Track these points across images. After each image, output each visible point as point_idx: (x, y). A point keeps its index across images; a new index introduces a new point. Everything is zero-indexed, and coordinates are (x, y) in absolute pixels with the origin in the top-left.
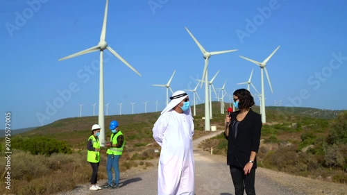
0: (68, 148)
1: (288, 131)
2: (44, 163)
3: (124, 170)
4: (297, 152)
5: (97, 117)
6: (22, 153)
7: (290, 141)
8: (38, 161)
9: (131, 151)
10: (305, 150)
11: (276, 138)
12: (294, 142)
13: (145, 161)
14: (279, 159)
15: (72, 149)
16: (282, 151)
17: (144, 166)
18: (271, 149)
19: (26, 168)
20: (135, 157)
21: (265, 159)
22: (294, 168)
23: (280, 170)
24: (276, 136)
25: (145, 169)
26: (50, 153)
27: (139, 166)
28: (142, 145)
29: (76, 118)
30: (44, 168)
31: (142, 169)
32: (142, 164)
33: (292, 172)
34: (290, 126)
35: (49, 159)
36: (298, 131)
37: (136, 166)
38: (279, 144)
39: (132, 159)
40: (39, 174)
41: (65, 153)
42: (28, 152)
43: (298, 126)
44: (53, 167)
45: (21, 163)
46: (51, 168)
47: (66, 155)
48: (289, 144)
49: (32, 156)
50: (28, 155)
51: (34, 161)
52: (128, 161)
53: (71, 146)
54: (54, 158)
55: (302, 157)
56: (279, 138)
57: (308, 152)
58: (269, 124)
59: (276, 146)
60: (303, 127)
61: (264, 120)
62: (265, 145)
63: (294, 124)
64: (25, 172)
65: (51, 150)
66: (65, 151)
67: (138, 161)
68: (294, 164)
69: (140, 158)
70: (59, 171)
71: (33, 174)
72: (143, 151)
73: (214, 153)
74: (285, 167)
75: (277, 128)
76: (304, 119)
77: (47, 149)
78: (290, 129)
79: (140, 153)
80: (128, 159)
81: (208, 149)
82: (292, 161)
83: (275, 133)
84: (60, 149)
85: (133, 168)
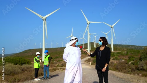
0: (29, 62)
1: (123, 55)
2: (19, 68)
3: (53, 72)
4: (127, 64)
5: (42, 49)
6: (10, 64)
7: (124, 59)
8: (17, 67)
9: (56, 63)
10: (130, 63)
11: (118, 58)
12: (125, 60)
13: (62, 68)
14: (119, 67)
15: (31, 63)
16: (120, 63)
17: (62, 70)
18: (115, 62)
19: (12, 71)
20: (58, 66)
21: (113, 67)
22: (125, 71)
23: (119, 71)
24: (118, 57)
25: (62, 71)
26: (22, 64)
27: (60, 70)
28: (61, 61)
29: (33, 49)
30: (20, 70)
31: (61, 71)
32: (61, 69)
33: (125, 72)
34: (124, 53)
35: (22, 67)
36: (127, 55)
37: (58, 70)
38: (119, 61)
39: (57, 67)
40: (17, 73)
41: (29, 64)
42: (13, 64)
43: (127, 53)
44: (23, 70)
45: (10, 68)
46: (22, 70)
47: (29, 65)
48: (123, 60)
49: (14, 66)
50: (13, 65)
51: (16, 68)
52: (55, 68)
53: (31, 61)
54: (24, 66)
55: (129, 66)
56: (119, 58)
57: (131, 64)
58: (115, 52)
59: (118, 61)
60: (129, 53)
61: (112, 50)
62: (113, 61)
63: (125, 52)
64: (12, 72)
65: (22, 63)
66: (28, 63)
67: (59, 68)
68: (125, 69)
69: (60, 66)
70: (26, 72)
71: (15, 73)
72: (62, 63)
73: (92, 64)
74: (122, 70)
75: (118, 54)
76: (130, 50)
77: (21, 62)
78: (123, 54)
79: (60, 64)
80: (55, 67)
81: (89, 62)
82: (124, 68)
83: (117, 56)
84: (26, 63)
85: (57, 71)
